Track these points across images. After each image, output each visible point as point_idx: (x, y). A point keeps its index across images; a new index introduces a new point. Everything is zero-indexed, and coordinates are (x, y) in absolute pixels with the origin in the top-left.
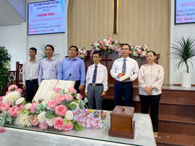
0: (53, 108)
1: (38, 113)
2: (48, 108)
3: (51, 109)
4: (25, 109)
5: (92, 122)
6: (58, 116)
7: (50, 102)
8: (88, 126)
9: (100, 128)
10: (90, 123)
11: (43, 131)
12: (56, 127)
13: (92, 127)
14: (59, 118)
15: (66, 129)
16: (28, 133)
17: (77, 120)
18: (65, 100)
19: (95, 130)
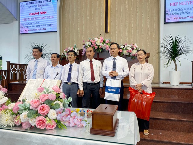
0: (36, 107)
1: (21, 112)
2: (31, 108)
3: (34, 109)
4: (8, 109)
5: (75, 121)
6: (41, 115)
7: (33, 102)
8: (72, 125)
9: (83, 127)
10: (73, 122)
11: (26, 131)
12: (38, 127)
13: (75, 126)
14: (41, 118)
15: (49, 128)
16: (11, 133)
17: (60, 119)
18: (48, 99)
19: (78, 129)
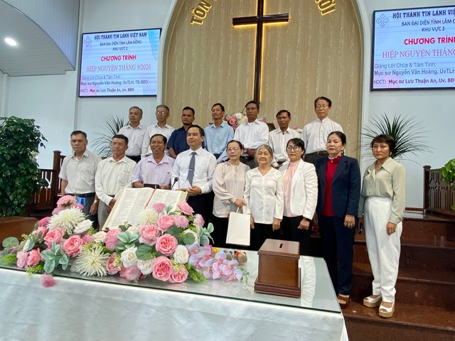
0: (152, 240)
1: (122, 249)
2: (141, 241)
3: (146, 242)
4: (95, 243)
5: (223, 268)
6: (162, 255)
7: (146, 230)
8: (216, 275)
9: (236, 280)
10: (219, 270)
11: (131, 283)
12: (156, 276)
13: (222, 278)
14: (163, 259)
15: (176, 280)
16: (102, 288)
17: (194, 265)
18: (174, 226)
19: (228, 283)
